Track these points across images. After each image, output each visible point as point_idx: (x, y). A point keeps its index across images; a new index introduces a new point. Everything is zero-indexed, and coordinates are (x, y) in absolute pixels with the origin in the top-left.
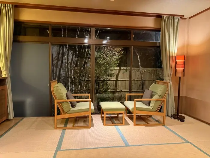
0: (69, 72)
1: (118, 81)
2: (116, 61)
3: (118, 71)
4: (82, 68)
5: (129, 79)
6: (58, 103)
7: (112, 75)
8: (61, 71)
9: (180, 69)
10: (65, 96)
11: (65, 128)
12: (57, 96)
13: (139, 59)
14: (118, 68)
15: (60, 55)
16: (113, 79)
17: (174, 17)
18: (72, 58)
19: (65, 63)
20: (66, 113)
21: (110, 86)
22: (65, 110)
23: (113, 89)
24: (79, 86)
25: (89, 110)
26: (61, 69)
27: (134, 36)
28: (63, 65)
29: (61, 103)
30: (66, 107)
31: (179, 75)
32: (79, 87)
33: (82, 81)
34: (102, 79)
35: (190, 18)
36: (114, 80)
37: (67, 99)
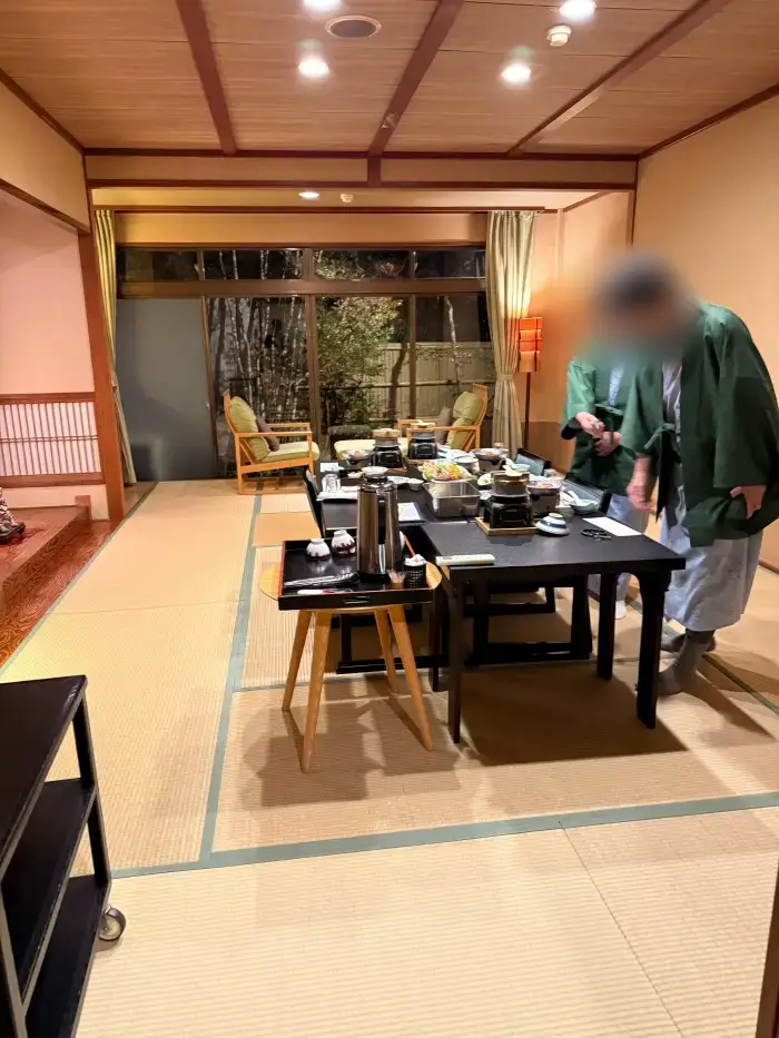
0: (247, 367)
1: (398, 390)
2: (382, 328)
3: (397, 354)
4: (285, 352)
5: (408, 383)
6: (241, 439)
7: (374, 371)
8: (223, 362)
9: (528, 354)
10: (255, 425)
11: (259, 492)
12: (239, 427)
13: (451, 319)
14: (398, 346)
15: (215, 313)
16: (384, 380)
17: (517, 215)
18: (252, 319)
19: (231, 338)
20: (260, 462)
21: (372, 406)
22: (258, 455)
23: (385, 415)
24: (277, 406)
25: (307, 454)
26: (222, 356)
27: (416, 265)
28: (226, 343)
29: (249, 439)
30: (260, 448)
31: (527, 368)
32: (280, 408)
33: (287, 390)
34: (348, 383)
35: (566, 210)
36: (384, 387)
37: (260, 430)
